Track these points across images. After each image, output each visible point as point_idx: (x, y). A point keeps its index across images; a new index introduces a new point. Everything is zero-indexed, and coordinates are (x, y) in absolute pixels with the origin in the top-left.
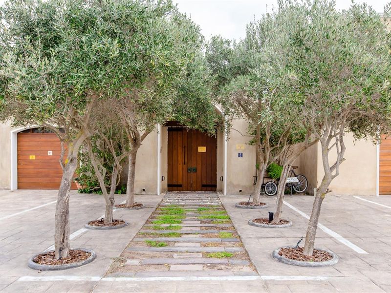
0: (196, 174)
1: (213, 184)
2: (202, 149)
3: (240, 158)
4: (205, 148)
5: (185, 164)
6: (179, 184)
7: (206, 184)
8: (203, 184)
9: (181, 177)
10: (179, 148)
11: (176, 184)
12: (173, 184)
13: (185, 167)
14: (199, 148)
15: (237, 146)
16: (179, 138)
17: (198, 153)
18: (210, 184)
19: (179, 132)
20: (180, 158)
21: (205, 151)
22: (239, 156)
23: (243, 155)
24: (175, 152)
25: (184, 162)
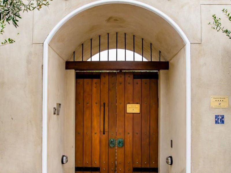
0: (123, 149)
1: (152, 166)
2: (133, 108)
3: (219, 126)
4: (138, 106)
5: (104, 133)
6: (94, 166)
7: (139, 166)
8: (136, 167)
9: (98, 154)
10: (94, 105)
11: (90, 166)
12: (85, 166)
13: (104, 137)
14: (129, 106)
15: (212, 100)
16: (94, 90)
17: (126, 114)
18: (148, 166)
19: (95, 80)
20: (95, 124)
21: (138, 111)
22: (217, 122)
23: (225, 120)
24: (87, 113)
25: (102, 130)
